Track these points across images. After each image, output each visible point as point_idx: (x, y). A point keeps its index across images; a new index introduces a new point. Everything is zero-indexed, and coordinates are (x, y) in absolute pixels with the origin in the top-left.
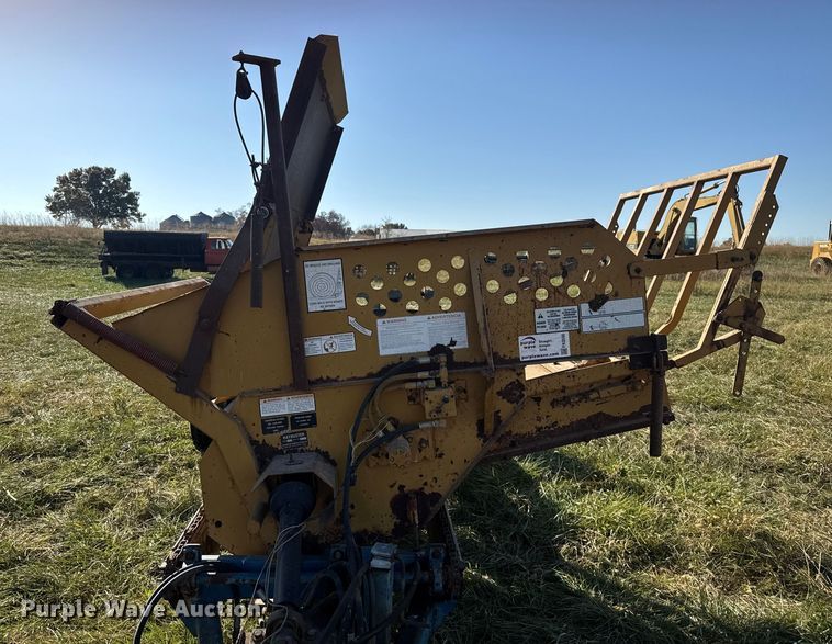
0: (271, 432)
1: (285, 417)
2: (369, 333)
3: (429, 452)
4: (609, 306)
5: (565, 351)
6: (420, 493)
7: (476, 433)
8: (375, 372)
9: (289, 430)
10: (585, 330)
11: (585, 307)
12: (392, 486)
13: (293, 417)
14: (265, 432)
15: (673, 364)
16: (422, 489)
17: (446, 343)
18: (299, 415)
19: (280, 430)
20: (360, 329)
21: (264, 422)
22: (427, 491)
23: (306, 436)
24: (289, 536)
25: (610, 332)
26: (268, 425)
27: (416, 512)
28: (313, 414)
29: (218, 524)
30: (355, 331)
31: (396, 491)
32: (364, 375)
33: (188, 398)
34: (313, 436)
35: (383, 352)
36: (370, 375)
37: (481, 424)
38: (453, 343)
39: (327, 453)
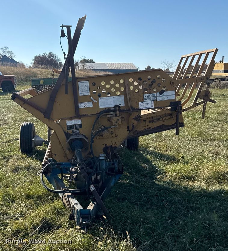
0: (69, 129)
1: (73, 125)
2: (96, 102)
3: (114, 135)
4: (165, 93)
5: (152, 106)
6: (111, 146)
7: (127, 130)
8: (98, 113)
9: (74, 129)
10: (158, 100)
11: (158, 94)
12: (103, 145)
13: (76, 125)
14: (68, 129)
15: (184, 110)
16: (112, 145)
17: (118, 104)
18: (78, 125)
19: (72, 129)
20: (94, 101)
21: (68, 126)
22: (113, 146)
23: (79, 130)
24: (78, 151)
25: (165, 101)
26: (69, 127)
27: (110, 151)
28: (81, 125)
29: (56, 155)
30: (92, 101)
31: (104, 146)
32: (95, 114)
33: (47, 120)
34: (81, 131)
35: (100, 107)
36: (97, 114)
37: (128, 127)
38: (120, 104)
39: (85, 135)
